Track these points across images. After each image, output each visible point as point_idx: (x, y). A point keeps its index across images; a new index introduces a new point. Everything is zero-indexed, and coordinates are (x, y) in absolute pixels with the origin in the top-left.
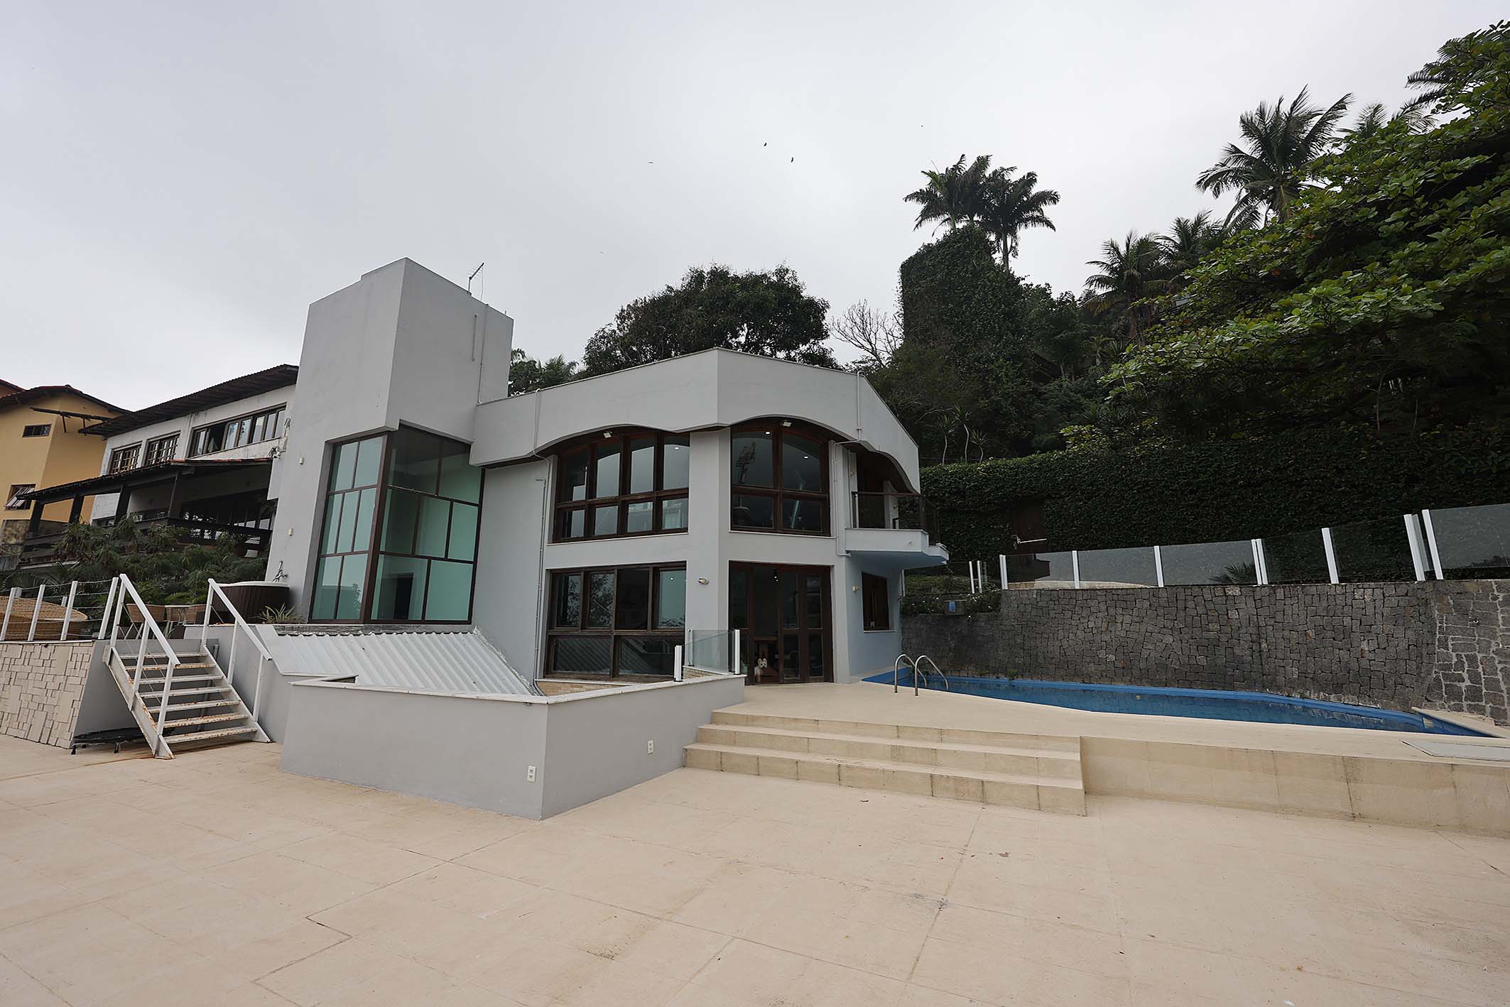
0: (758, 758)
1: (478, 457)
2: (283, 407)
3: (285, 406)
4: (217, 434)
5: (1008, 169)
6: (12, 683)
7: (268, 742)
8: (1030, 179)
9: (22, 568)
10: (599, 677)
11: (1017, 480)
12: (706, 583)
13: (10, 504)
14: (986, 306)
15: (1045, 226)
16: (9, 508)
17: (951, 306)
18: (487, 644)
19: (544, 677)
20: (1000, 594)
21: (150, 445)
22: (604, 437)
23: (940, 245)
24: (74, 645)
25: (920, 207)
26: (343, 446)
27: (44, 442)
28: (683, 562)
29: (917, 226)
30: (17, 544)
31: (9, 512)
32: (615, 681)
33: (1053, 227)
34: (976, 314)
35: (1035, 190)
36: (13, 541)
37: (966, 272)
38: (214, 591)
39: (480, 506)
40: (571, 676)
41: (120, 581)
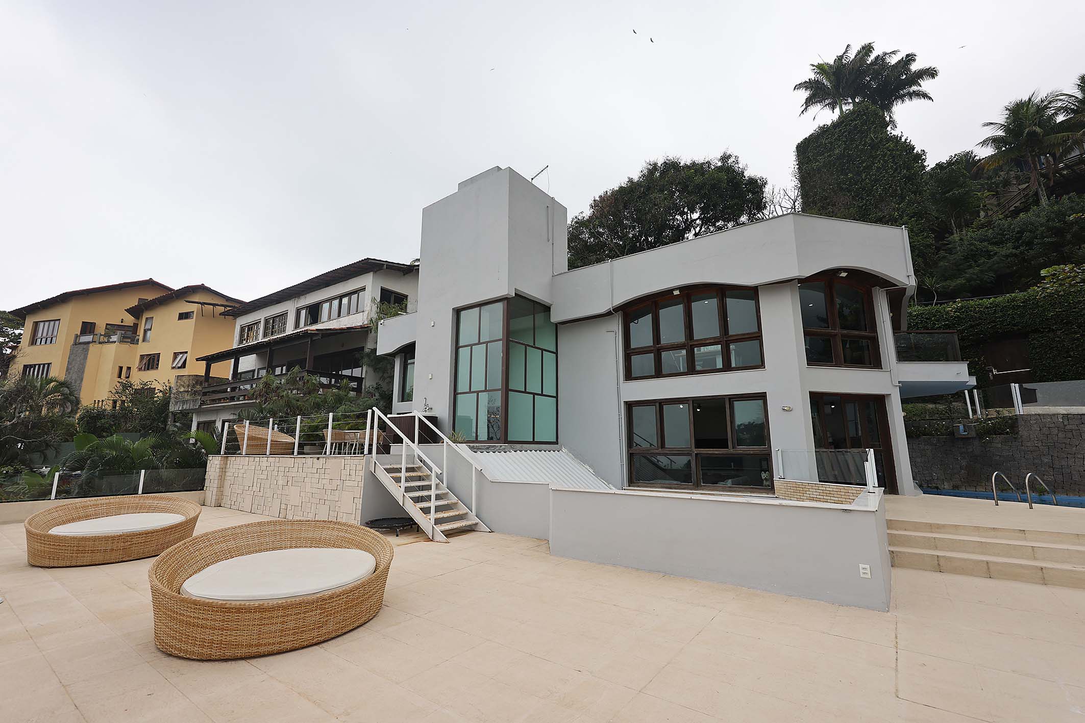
0: (987, 563)
1: (556, 316)
2: (363, 289)
3: (365, 288)
4: (314, 312)
5: (890, 53)
6: (290, 483)
7: (489, 532)
8: (910, 58)
9: (202, 407)
10: (681, 487)
11: (996, 318)
12: (790, 410)
13: (174, 365)
14: (887, 172)
15: (923, 99)
16: (173, 368)
17: (850, 175)
18: (575, 459)
19: (629, 486)
20: (1017, 419)
21: (267, 321)
22: (673, 293)
23: (835, 125)
24: (345, 458)
25: (804, 94)
26: (462, 312)
27: (190, 323)
28: (764, 393)
29: (802, 112)
30: (185, 391)
31: (173, 370)
32: (700, 489)
33: (930, 98)
34: (876, 180)
35: (914, 67)
36: (182, 389)
37: (864, 145)
38: (419, 418)
39: (556, 353)
40: (655, 485)
41: (373, 412)
